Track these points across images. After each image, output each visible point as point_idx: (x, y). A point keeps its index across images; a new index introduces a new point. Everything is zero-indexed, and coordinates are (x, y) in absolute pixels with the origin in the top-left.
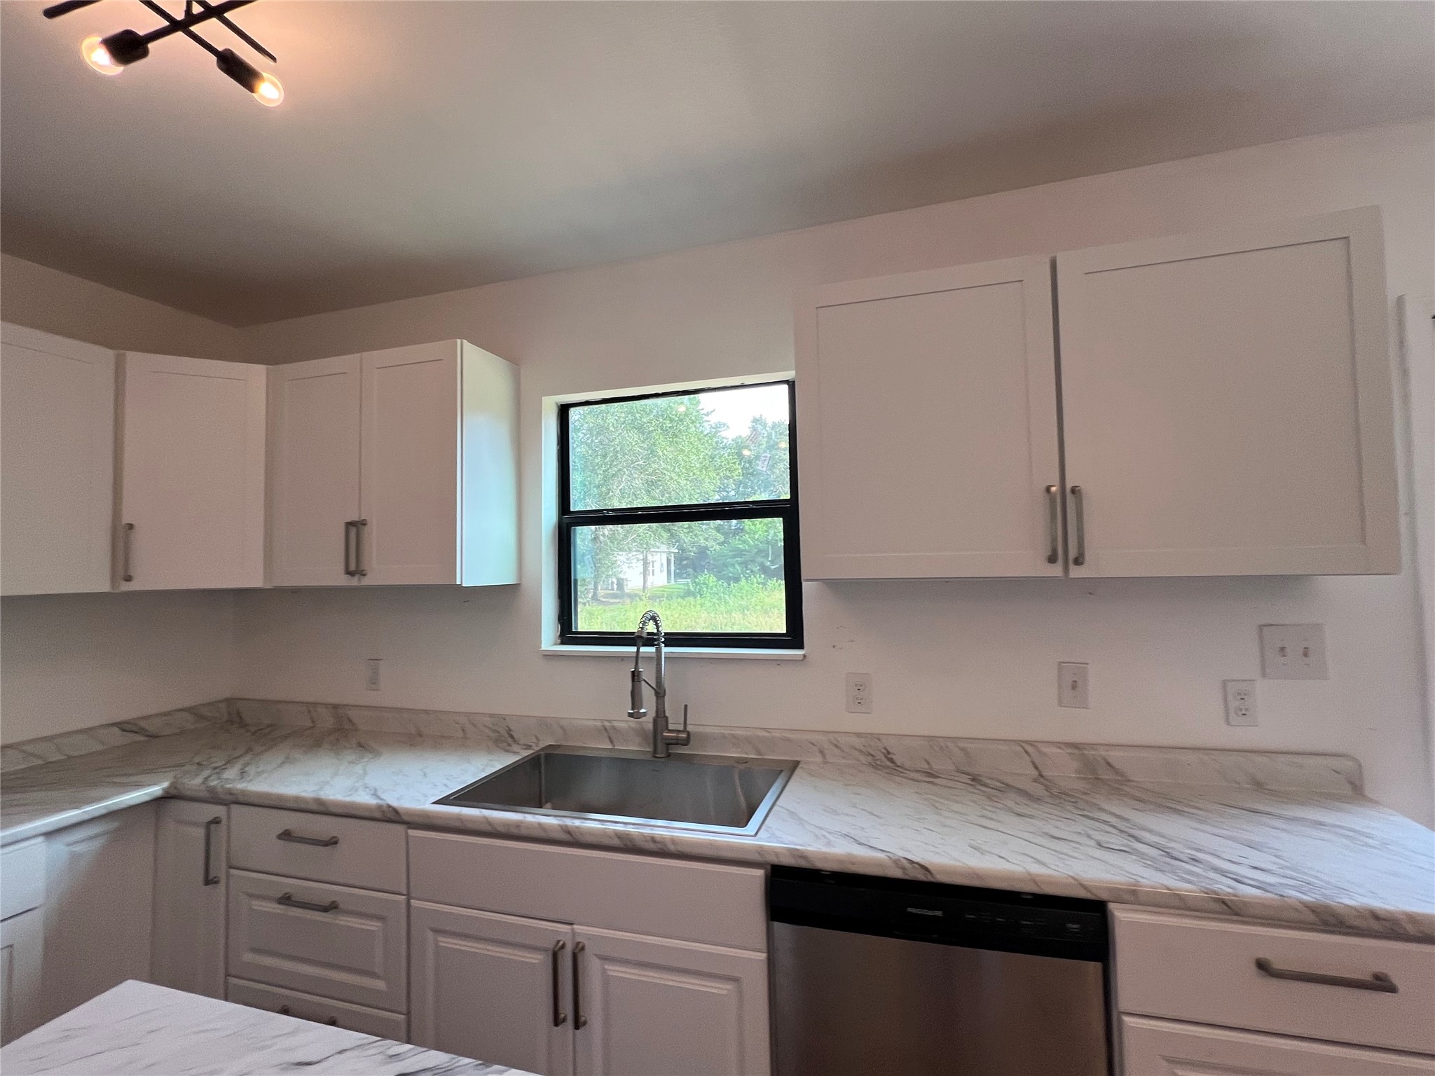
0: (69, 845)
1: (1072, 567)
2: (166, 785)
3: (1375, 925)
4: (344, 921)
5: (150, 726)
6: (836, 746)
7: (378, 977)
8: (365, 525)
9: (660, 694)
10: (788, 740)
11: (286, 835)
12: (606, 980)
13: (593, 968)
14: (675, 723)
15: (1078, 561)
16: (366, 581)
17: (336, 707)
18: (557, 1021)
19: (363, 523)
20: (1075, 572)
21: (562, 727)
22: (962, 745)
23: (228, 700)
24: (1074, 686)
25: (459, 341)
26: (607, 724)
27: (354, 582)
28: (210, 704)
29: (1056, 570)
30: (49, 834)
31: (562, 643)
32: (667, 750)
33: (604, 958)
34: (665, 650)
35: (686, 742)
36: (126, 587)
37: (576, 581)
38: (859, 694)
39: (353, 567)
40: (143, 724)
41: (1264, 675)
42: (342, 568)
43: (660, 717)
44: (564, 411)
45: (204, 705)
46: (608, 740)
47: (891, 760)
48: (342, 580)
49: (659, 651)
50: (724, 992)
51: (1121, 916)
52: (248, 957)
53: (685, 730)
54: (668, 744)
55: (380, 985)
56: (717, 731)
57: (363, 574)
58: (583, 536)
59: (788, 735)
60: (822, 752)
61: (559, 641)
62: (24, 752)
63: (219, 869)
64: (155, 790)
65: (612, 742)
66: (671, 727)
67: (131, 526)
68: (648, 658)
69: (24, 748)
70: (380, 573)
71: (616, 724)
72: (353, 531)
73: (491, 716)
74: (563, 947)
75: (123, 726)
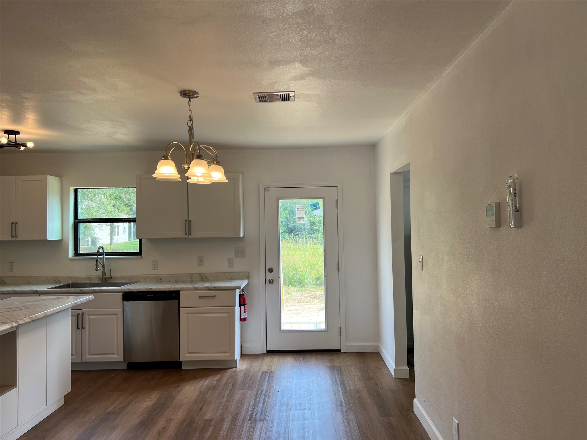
1: (190, 236)
3: (214, 288)
6: (148, 278)
9: (104, 267)
10: (137, 277)
12: (89, 318)
13: (86, 317)
14: (107, 274)
15: (191, 235)
16: (17, 239)
18: (78, 328)
19: (16, 223)
20: (190, 237)
21: (75, 278)
22: (177, 275)
24: (201, 261)
25: (47, 176)
26: (88, 276)
27: (14, 239)
29: (187, 236)
31: (75, 256)
32: (106, 281)
33: (89, 315)
35: (111, 278)
37: (79, 239)
38: (155, 265)
39: (14, 235)
41: (235, 257)
42: (10, 236)
43: (104, 273)
44: (76, 191)
46: (89, 280)
47: (161, 280)
48: (10, 239)
49: (104, 257)
50: (114, 317)
51: (181, 292)
53: (110, 275)
54: (106, 279)
56: (119, 276)
57: (16, 237)
58: (82, 226)
59: (137, 276)
60: (145, 279)
61: (74, 256)
65: (90, 281)
66: (106, 275)
68: (100, 259)
70: (22, 236)
71: (91, 276)
72: (14, 225)
74: (79, 314)
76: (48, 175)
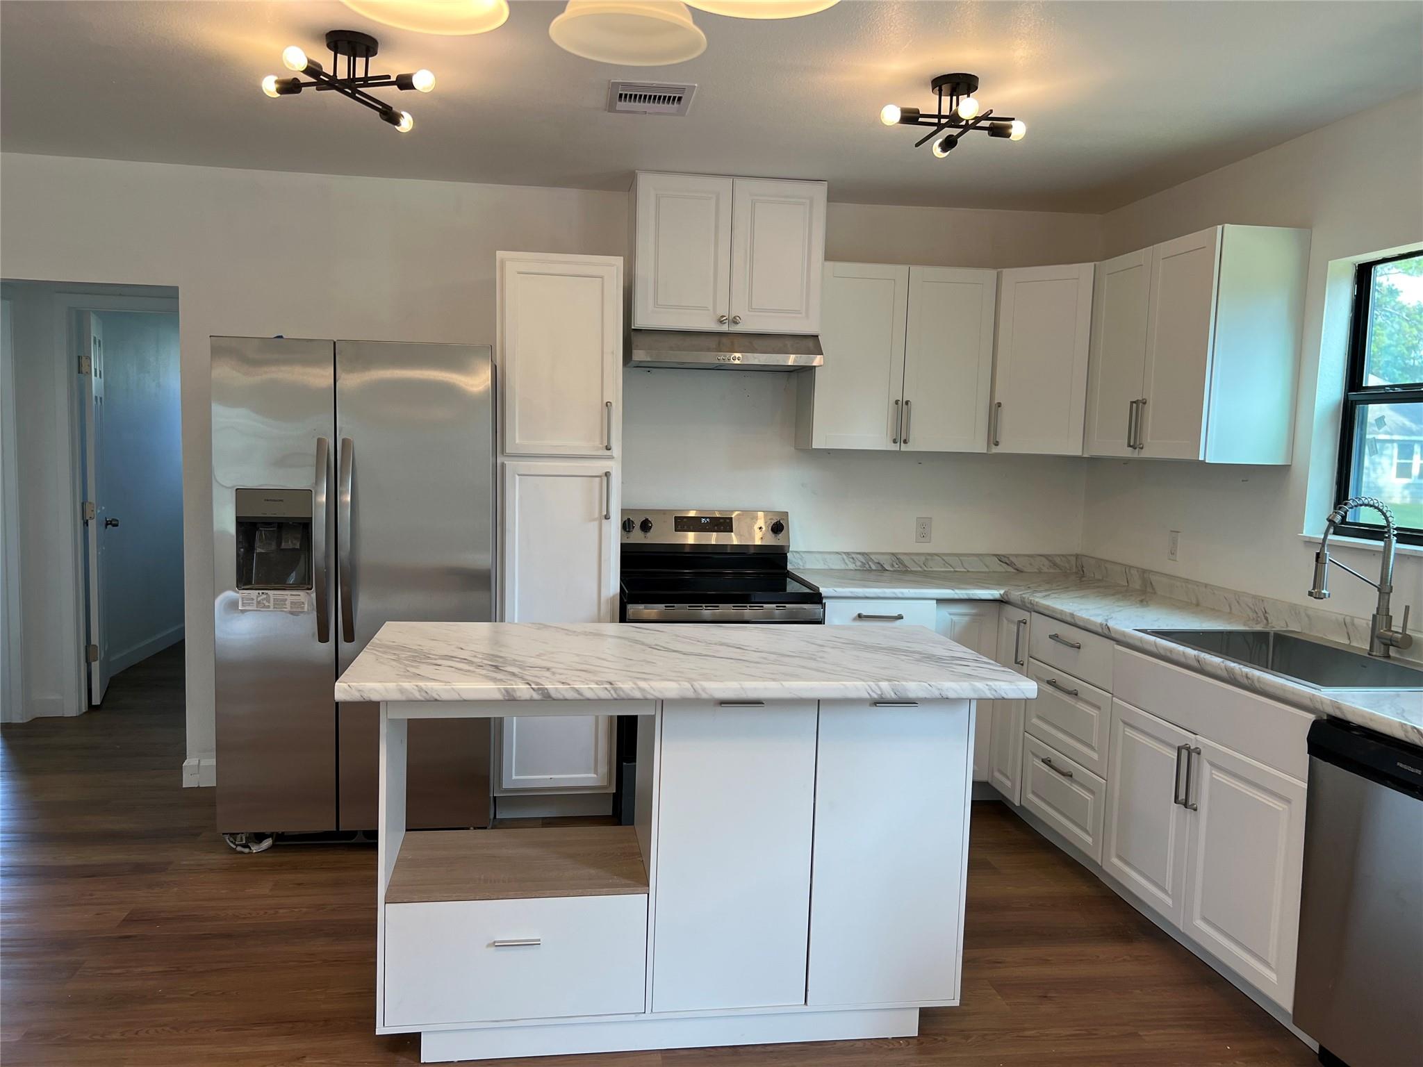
0: (950, 614)
2: (1002, 592)
4: (1082, 706)
5: (1019, 563)
7: (1092, 748)
8: (1145, 403)
9: (1383, 589)
11: (1055, 637)
14: (1395, 622)
16: (1141, 454)
17: (1144, 571)
18: (1177, 800)
19: (1144, 401)
23: (1077, 556)
25: (1220, 227)
27: (1134, 454)
28: (1063, 555)
30: (940, 601)
33: (1212, 764)
34: (1396, 546)
36: (995, 450)
39: (1132, 441)
40: (1013, 559)
42: (1126, 441)
43: (1381, 615)
44: (1364, 272)
45: (1059, 555)
48: (1128, 453)
49: (1388, 545)
50: (1281, 809)
52: (1035, 721)
53: (1403, 633)
55: (1095, 756)
57: (1139, 447)
62: (943, 560)
63: (1024, 656)
64: (995, 593)
67: (999, 405)
69: (945, 558)
70: (1153, 449)
73: (1254, 597)
74: (1184, 748)
75: (1001, 559)
76: (1222, 222)
